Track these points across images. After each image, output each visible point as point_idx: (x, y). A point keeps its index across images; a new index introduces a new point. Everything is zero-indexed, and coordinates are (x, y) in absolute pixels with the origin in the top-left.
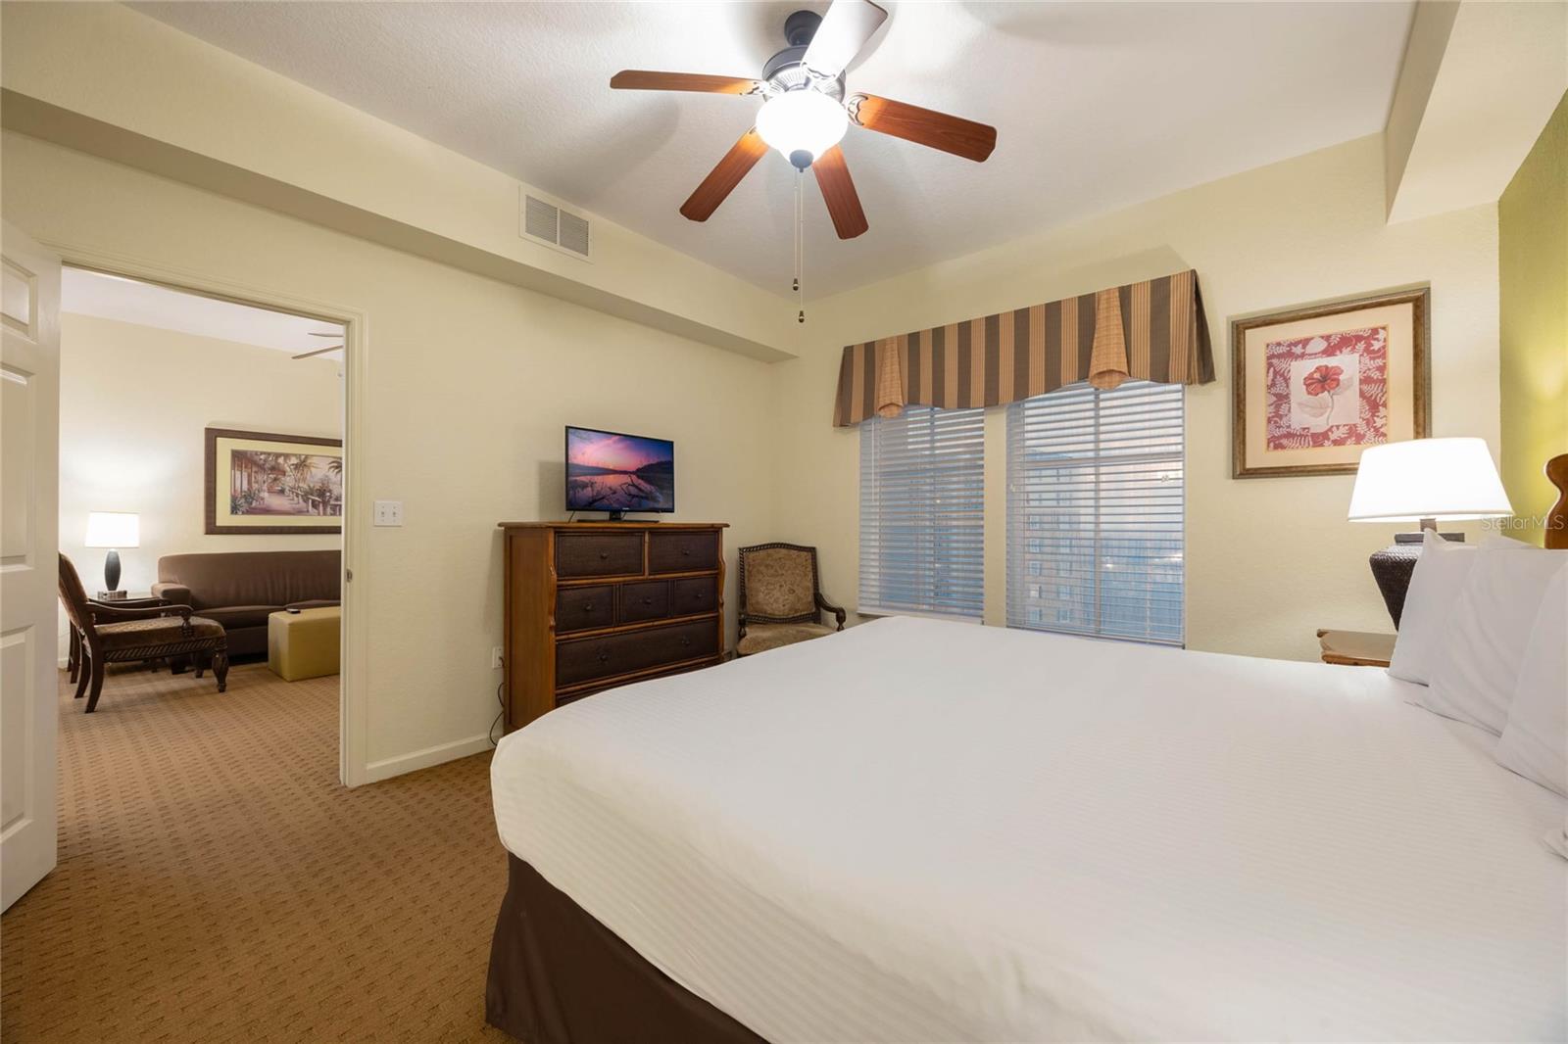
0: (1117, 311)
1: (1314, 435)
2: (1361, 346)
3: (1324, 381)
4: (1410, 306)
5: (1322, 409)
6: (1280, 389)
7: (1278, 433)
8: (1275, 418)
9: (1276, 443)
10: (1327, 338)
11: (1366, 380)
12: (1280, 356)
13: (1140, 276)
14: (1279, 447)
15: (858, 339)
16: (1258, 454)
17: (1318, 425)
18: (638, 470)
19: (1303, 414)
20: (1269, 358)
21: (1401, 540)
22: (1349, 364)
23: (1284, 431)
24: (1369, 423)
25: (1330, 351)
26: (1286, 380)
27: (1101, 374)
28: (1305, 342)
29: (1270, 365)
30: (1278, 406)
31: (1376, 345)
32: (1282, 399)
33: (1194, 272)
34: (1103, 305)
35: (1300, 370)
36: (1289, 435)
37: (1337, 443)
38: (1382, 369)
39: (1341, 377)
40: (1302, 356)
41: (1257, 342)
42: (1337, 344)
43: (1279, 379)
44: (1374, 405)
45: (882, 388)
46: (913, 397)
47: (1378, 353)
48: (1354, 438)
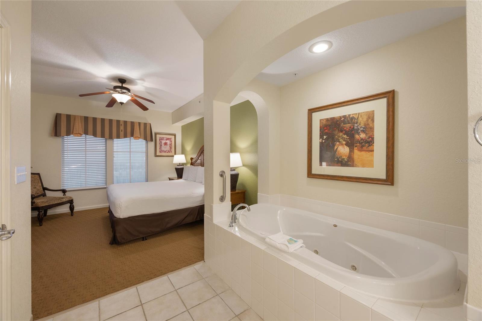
0: (138, 126)
2: (170, 140)
3: (166, 144)
4: (174, 136)
5: (165, 148)
7: (160, 150)
8: (160, 148)
9: (160, 152)
10: (166, 138)
11: (170, 145)
12: (161, 139)
13: (143, 121)
14: (161, 152)
16: (158, 154)
17: (165, 150)
19: (164, 148)
20: (160, 139)
21: (178, 166)
22: (168, 142)
23: (161, 150)
24: (170, 150)
25: (166, 140)
26: (162, 143)
27: (135, 137)
28: (164, 138)
30: (161, 146)
31: (171, 140)
32: (161, 145)
33: (150, 124)
34: (136, 124)
35: (163, 142)
36: (162, 151)
37: (167, 152)
38: (172, 143)
39: (168, 144)
40: (163, 140)
41: (158, 136)
42: (168, 139)
44: (171, 148)
45: (75, 128)
46: (86, 133)
47: (171, 141)
48: (169, 152)
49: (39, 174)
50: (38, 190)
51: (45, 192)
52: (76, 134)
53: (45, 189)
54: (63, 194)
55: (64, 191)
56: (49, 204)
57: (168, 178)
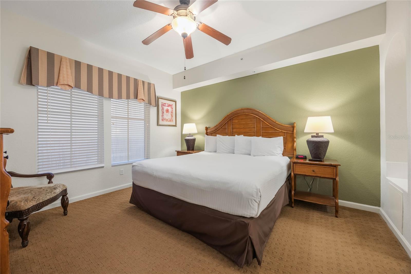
0: (142, 86)
1: (167, 120)
2: (171, 107)
3: (167, 111)
4: (175, 102)
5: (167, 115)
6: (163, 111)
8: (162, 116)
9: (163, 120)
10: (168, 104)
11: (171, 112)
12: (163, 105)
13: (147, 80)
14: (163, 121)
16: (161, 122)
19: (165, 117)
20: (162, 105)
21: (187, 136)
24: (172, 119)
25: (168, 106)
26: (164, 109)
27: (140, 99)
28: (166, 104)
29: (162, 106)
30: (163, 114)
32: (163, 112)
33: (154, 85)
34: (139, 83)
36: (164, 119)
37: (169, 121)
38: (173, 111)
39: (169, 111)
40: (165, 106)
41: (160, 101)
43: (163, 109)
44: (172, 116)
45: (61, 75)
46: (78, 85)
47: (172, 108)
48: (170, 121)
52: (63, 86)
54: (48, 180)
55: (50, 177)
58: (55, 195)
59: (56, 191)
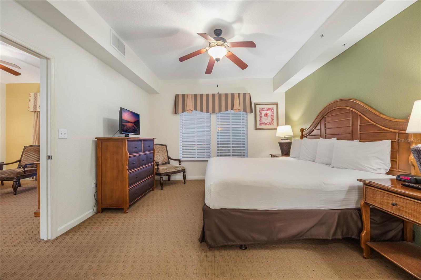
0: (238, 98)
1: (265, 123)
2: (271, 110)
3: (266, 115)
4: (276, 105)
5: (266, 120)
6: (261, 115)
7: (261, 123)
8: (261, 120)
9: (261, 124)
10: (267, 108)
11: (271, 116)
12: (261, 110)
13: (242, 92)
14: (261, 125)
15: (180, 93)
16: (258, 127)
18: (134, 122)
20: (260, 110)
21: (282, 140)
22: (269, 112)
23: (262, 122)
24: (272, 122)
25: (267, 110)
26: (262, 114)
27: (235, 109)
28: (264, 108)
29: (260, 111)
30: (261, 118)
31: (272, 110)
32: (261, 117)
33: (250, 93)
34: (235, 96)
35: (264, 113)
36: (262, 123)
37: (268, 125)
38: (273, 114)
39: (269, 115)
40: (264, 110)
41: (258, 107)
42: (268, 109)
43: (261, 114)
44: (272, 119)
45: (187, 106)
46: (195, 109)
47: (273, 112)
48: (270, 124)
49: (166, 145)
50: (164, 159)
51: (169, 160)
52: (188, 111)
53: (169, 158)
54: (179, 163)
55: (180, 161)
56: (167, 172)
57: (270, 154)
58: (176, 170)
59: (177, 169)
